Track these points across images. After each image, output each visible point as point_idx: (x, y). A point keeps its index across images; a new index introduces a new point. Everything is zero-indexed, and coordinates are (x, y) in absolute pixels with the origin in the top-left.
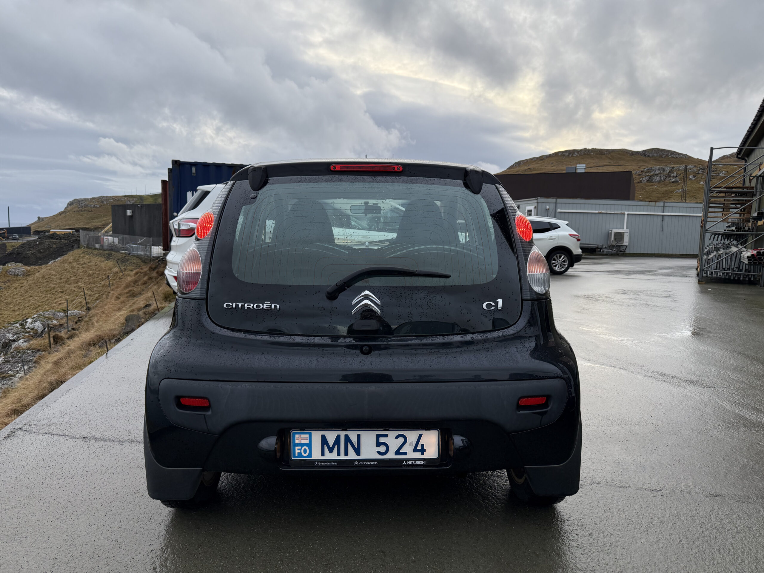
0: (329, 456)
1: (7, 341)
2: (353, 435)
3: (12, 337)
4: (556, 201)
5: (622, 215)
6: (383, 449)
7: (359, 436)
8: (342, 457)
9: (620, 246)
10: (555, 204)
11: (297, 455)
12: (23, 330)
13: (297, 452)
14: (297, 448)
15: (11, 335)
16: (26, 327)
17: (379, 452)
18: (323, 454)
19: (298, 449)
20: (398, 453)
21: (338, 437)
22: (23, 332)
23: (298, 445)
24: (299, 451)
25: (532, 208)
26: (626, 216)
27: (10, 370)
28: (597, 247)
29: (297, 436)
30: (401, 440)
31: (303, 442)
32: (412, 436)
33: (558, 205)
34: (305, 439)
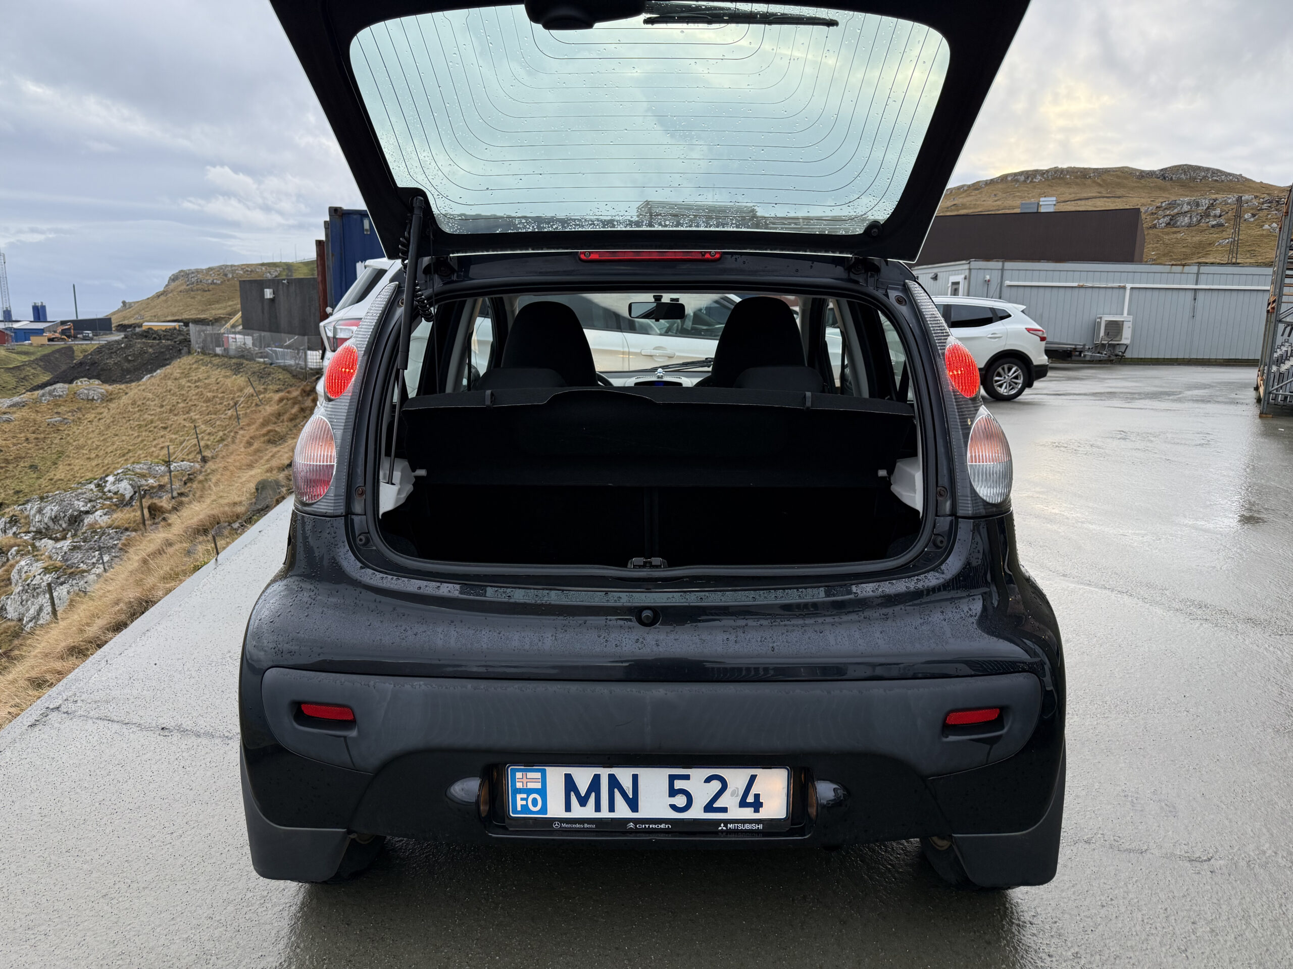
0: (578, 812)
1: (76, 513)
2: (624, 775)
3: (83, 506)
4: (1003, 266)
5: (1122, 291)
6: (680, 801)
7: (635, 778)
8: (605, 814)
9: (1114, 346)
10: (1000, 271)
11: (519, 808)
12: (100, 494)
13: (520, 803)
14: (519, 796)
15: (81, 504)
16: (106, 490)
17: (673, 807)
18: (568, 808)
19: (522, 799)
20: (709, 808)
21: (597, 778)
22: (101, 498)
23: (520, 791)
24: (524, 803)
25: (959, 278)
26: (1128, 292)
27: (82, 562)
28: (1075, 349)
29: (519, 775)
30: (716, 785)
31: (531, 786)
32: (737, 778)
33: (1006, 273)
34: (534, 780)
